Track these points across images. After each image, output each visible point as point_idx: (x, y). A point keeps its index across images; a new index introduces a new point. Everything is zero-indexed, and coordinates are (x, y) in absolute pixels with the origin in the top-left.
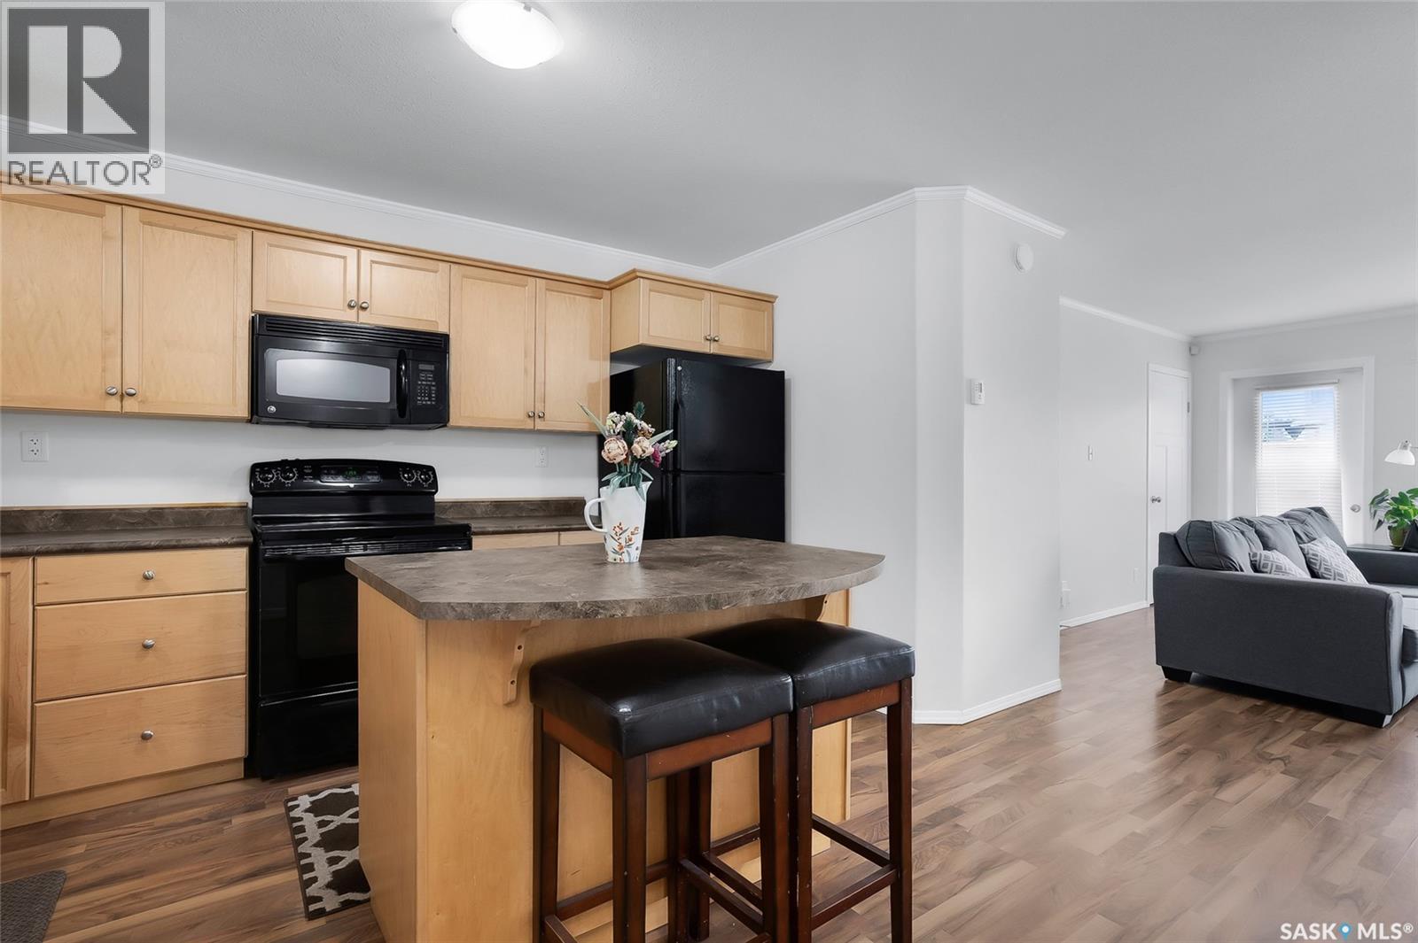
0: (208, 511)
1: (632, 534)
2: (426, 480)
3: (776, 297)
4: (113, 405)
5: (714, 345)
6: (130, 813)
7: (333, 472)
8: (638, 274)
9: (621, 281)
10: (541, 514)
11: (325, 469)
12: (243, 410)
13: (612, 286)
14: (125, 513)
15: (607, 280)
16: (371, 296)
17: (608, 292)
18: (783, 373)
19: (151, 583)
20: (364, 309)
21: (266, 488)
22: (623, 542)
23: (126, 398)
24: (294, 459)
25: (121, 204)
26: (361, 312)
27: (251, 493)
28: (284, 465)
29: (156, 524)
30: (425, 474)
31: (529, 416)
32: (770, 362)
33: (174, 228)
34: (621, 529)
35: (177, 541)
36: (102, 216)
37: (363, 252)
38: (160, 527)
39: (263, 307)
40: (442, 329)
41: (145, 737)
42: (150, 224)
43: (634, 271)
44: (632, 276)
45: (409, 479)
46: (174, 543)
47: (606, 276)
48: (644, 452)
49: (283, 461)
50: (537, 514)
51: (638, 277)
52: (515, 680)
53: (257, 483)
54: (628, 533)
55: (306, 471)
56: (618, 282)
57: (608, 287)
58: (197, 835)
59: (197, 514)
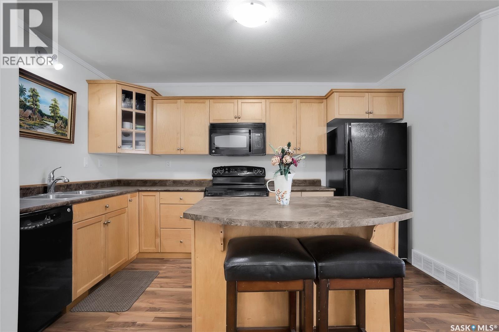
0: (203, 181)
1: (284, 194)
2: (261, 173)
3: (404, 89)
4: (179, 152)
5: (370, 115)
6: (178, 261)
7: (234, 170)
8: (334, 91)
9: (329, 94)
10: (303, 185)
11: (231, 169)
12: (207, 152)
13: (327, 97)
14: (185, 181)
15: (324, 95)
16: (241, 114)
17: (326, 100)
18: (406, 123)
19: (182, 200)
20: (239, 118)
21: (216, 175)
22: (280, 196)
23: (181, 150)
24: (223, 166)
25: (180, 99)
26: (239, 119)
27: (212, 176)
28: (221, 168)
29: (191, 184)
30: (261, 170)
31: (295, 149)
32: (402, 119)
33: (191, 103)
34: (279, 191)
35: (188, 189)
36: (177, 103)
37: (239, 100)
38: (192, 185)
39: (212, 122)
40: (263, 122)
41: (181, 242)
42: (186, 103)
43: (332, 90)
44: (331, 93)
45: (256, 172)
46: (186, 190)
47: (324, 94)
48: (286, 161)
49: (221, 167)
50: (301, 185)
51: (333, 92)
52: (223, 243)
53: (213, 173)
54: (282, 193)
55: (226, 170)
56: (328, 95)
57: (325, 98)
58: (186, 271)
59: (201, 182)
